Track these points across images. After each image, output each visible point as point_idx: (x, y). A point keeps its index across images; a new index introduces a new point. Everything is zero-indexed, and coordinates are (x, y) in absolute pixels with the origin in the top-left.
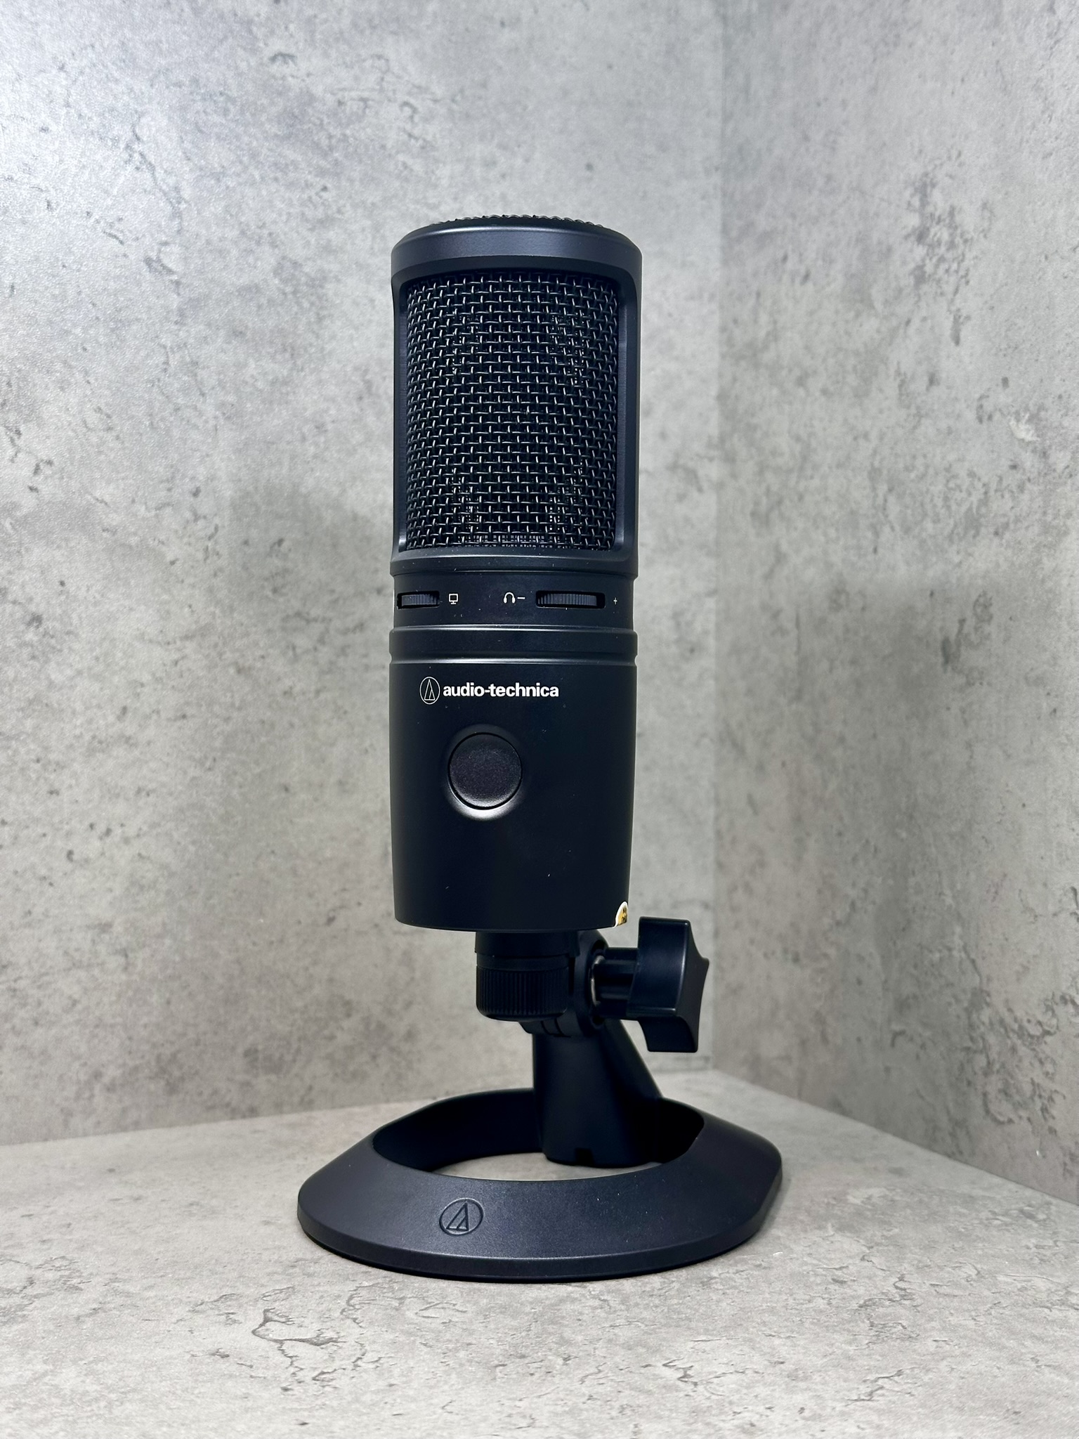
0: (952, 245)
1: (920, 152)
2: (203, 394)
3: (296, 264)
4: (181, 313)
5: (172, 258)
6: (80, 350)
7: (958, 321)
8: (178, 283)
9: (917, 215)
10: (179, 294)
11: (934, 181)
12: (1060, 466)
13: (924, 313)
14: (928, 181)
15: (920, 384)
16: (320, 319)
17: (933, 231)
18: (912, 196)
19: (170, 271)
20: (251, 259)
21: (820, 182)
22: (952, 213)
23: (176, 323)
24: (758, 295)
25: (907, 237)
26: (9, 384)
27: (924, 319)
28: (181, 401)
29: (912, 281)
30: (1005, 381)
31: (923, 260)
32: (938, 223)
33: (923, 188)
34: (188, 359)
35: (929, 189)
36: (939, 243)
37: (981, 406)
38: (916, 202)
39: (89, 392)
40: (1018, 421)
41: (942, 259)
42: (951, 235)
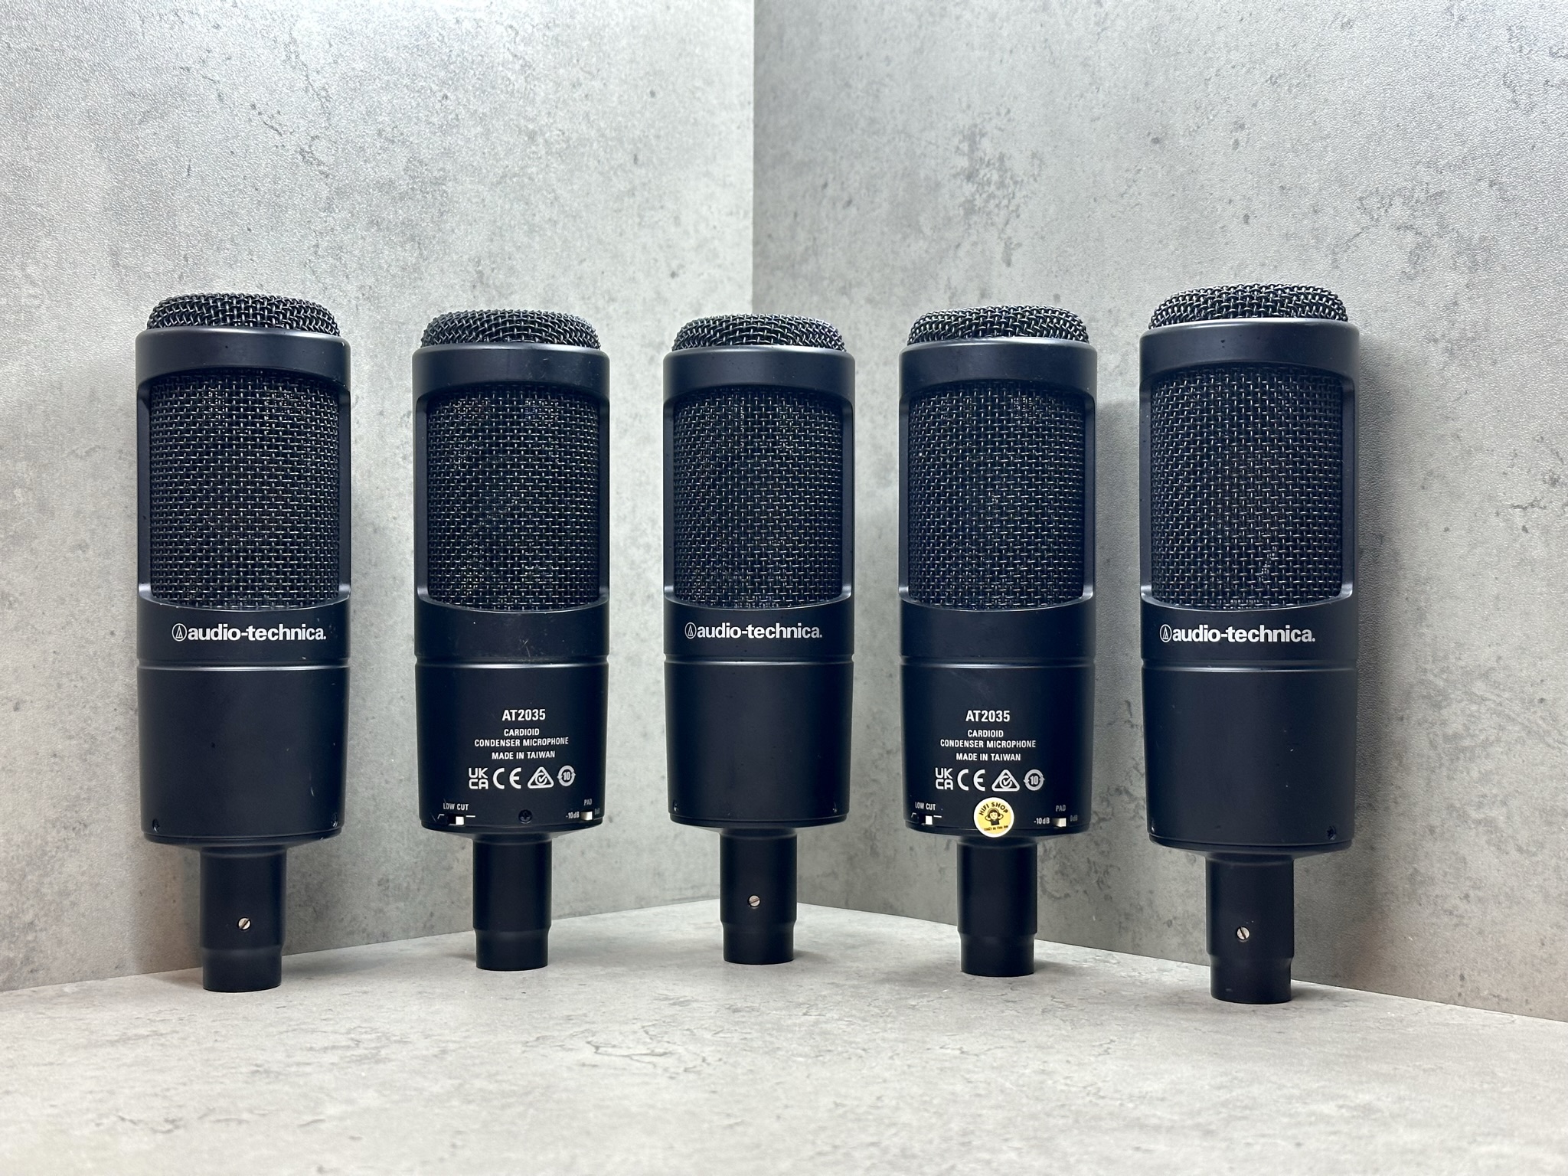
0: (1001, 185)
1: (969, 107)
9: (966, 158)
11: (984, 131)
13: (974, 238)
14: (977, 130)
17: (982, 173)
18: (960, 142)
21: (863, 123)
22: (1001, 159)
25: (955, 176)
29: (962, 212)
31: (973, 195)
32: (987, 166)
33: (973, 138)
35: (978, 139)
38: (965, 147)
42: (1000, 176)
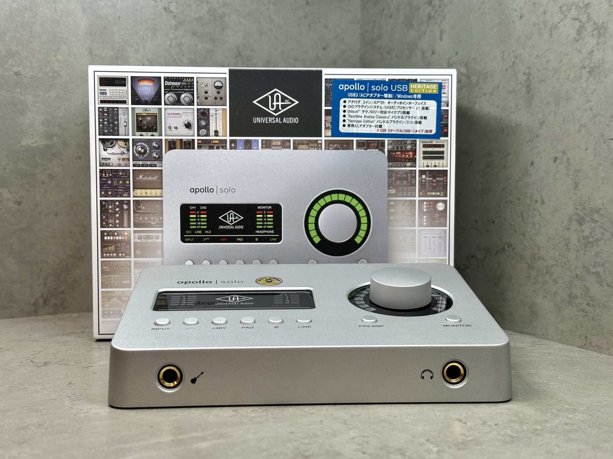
2: (183, 55)
3: (215, 10)
4: (176, 26)
5: (173, 7)
6: (142, 39)
7: (442, 33)
8: (175, 16)
10: (175, 20)
12: (474, 81)
15: (429, 54)
16: (223, 29)
19: (172, 12)
20: (200, 8)
23: (174, 30)
24: (374, 22)
26: (118, 51)
27: (431, 32)
28: (176, 57)
30: (457, 53)
34: (178, 43)
36: (436, 5)
37: (449, 62)
39: (145, 54)
40: (461, 66)
41: (436, 11)
